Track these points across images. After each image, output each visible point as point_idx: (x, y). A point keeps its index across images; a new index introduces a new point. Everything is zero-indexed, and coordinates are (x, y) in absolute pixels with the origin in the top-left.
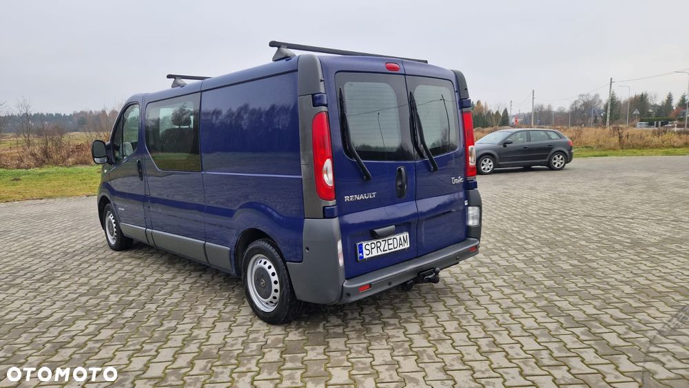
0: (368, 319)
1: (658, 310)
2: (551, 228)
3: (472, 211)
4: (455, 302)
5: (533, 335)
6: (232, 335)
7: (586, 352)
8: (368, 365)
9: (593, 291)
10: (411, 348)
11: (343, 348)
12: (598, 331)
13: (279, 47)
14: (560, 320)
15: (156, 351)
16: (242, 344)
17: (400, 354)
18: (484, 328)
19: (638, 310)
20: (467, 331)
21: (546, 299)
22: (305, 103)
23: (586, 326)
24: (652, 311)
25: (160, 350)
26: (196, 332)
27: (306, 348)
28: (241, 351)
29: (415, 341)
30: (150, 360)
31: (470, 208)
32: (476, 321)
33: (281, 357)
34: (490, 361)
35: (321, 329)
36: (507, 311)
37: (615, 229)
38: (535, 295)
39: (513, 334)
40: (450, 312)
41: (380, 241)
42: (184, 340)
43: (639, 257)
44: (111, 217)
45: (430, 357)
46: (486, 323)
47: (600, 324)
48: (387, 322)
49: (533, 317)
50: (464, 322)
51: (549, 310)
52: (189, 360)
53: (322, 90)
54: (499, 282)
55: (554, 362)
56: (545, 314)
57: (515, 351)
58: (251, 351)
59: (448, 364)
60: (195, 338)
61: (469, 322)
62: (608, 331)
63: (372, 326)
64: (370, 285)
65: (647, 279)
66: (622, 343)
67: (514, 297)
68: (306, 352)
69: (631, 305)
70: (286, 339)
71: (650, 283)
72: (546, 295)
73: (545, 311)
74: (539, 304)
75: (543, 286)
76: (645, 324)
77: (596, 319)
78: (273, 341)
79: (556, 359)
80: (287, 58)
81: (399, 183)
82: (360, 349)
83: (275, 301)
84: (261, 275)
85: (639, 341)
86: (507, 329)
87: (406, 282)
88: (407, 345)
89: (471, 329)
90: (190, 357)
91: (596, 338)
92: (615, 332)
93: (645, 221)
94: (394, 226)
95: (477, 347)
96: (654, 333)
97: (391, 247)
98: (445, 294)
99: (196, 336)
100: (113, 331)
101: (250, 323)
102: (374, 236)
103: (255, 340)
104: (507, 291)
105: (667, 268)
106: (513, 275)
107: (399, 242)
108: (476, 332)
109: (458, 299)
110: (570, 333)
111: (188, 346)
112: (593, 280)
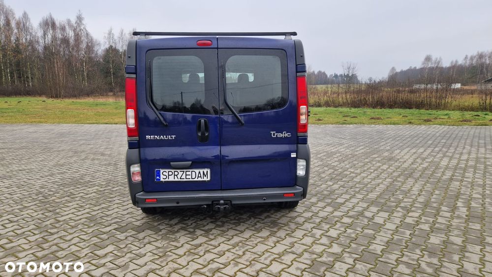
3: (301, 164)
17: (156, 252)
29: (180, 249)
31: (298, 160)
33: (110, 231)
41: (179, 171)
64: (157, 200)
94: (190, 163)
97: (188, 177)
102: (171, 166)
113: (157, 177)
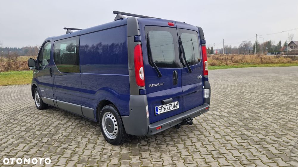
0: (159, 142)
1: (291, 136)
2: (237, 98)
3: (206, 91)
4: (199, 133)
5: (237, 149)
6: (95, 151)
7: (262, 157)
8: (161, 165)
9: (261, 127)
10: (181, 156)
11: (148, 156)
12: (266, 146)
13: (117, 14)
14: (248, 141)
15: (58, 160)
16: (100, 155)
17: (176, 159)
18: (214, 146)
19: (282, 136)
20: (206, 147)
21: (240, 131)
22: (131, 40)
23: (260, 144)
24: (288, 136)
25: (59, 159)
26: (77, 149)
27: (131, 157)
28: (99, 159)
29: (182, 153)
30: (54, 164)
31: (205, 90)
32: (210, 142)
33: (119, 162)
34: (219, 162)
35: (137, 147)
36: (223, 137)
37: (265, 98)
38: (235, 129)
39: (228, 148)
40: (197, 138)
41: (166, 105)
42: (71, 154)
43: (278, 111)
44: (37, 94)
45: (190, 161)
46: (215, 143)
47: (267, 143)
48: (169, 143)
49: (236, 140)
50: (204, 143)
51: (242, 136)
52: (74, 164)
53: (139, 34)
54: (218, 123)
55: (248, 162)
56: (240, 138)
57: (229, 157)
58: (104, 159)
59: (199, 164)
60: (77, 152)
61: (206, 143)
62: (270, 146)
63: (161, 145)
64: (161, 126)
65: (283, 121)
66: (277, 152)
67: (225, 130)
68: (131, 159)
69: (278, 134)
70: (121, 153)
71: (285, 123)
72: (240, 129)
73: (240, 137)
74: (237, 134)
75: (238, 125)
76: (287, 143)
77: (265, 141)
78: (115, 154)
79: (249, 160)
80: (121, 19)
81: (174, 78)
82: (157, 157)
83: (115, 134)
84: (109, 121)
85: (285, 151)
86: (224, 146)
87: (177, 125)
88: (179, 155)
89: (208, 146)
90: (75, 162)
91: (266, 150)
92: (274, 147)
93: (278, 95)
94: (172, 98)
95: (212, 155)
96: (292, 147)
97: (171, 108)
98: (194, 129)
99: (78, 151)
100: (37, 150)
101: (103, 145)
102: (163, 103)
103: (106, 153)
104: (222, 127)
105: (291, 116)
106: (224, 120)
107: (174, 106)
108: (210, 148)
109: (200, 131)
110: (254, 147)
111: (74, 156)
112: (260, 122)
113: (157, 112)
